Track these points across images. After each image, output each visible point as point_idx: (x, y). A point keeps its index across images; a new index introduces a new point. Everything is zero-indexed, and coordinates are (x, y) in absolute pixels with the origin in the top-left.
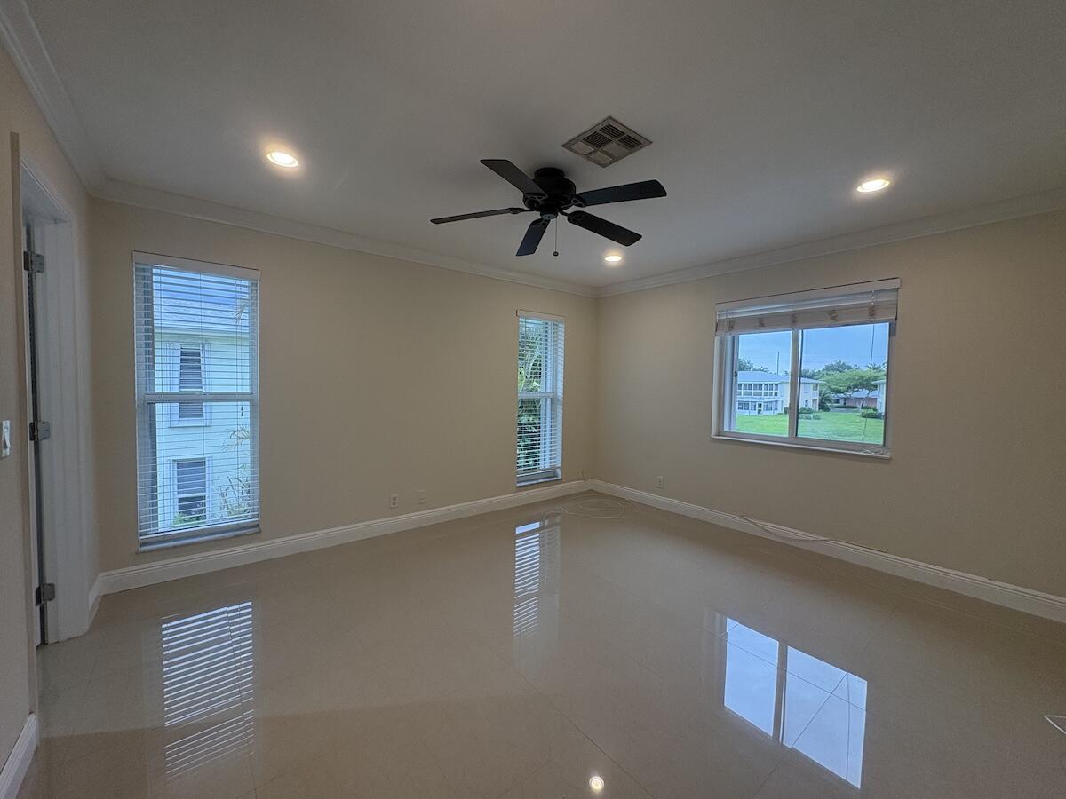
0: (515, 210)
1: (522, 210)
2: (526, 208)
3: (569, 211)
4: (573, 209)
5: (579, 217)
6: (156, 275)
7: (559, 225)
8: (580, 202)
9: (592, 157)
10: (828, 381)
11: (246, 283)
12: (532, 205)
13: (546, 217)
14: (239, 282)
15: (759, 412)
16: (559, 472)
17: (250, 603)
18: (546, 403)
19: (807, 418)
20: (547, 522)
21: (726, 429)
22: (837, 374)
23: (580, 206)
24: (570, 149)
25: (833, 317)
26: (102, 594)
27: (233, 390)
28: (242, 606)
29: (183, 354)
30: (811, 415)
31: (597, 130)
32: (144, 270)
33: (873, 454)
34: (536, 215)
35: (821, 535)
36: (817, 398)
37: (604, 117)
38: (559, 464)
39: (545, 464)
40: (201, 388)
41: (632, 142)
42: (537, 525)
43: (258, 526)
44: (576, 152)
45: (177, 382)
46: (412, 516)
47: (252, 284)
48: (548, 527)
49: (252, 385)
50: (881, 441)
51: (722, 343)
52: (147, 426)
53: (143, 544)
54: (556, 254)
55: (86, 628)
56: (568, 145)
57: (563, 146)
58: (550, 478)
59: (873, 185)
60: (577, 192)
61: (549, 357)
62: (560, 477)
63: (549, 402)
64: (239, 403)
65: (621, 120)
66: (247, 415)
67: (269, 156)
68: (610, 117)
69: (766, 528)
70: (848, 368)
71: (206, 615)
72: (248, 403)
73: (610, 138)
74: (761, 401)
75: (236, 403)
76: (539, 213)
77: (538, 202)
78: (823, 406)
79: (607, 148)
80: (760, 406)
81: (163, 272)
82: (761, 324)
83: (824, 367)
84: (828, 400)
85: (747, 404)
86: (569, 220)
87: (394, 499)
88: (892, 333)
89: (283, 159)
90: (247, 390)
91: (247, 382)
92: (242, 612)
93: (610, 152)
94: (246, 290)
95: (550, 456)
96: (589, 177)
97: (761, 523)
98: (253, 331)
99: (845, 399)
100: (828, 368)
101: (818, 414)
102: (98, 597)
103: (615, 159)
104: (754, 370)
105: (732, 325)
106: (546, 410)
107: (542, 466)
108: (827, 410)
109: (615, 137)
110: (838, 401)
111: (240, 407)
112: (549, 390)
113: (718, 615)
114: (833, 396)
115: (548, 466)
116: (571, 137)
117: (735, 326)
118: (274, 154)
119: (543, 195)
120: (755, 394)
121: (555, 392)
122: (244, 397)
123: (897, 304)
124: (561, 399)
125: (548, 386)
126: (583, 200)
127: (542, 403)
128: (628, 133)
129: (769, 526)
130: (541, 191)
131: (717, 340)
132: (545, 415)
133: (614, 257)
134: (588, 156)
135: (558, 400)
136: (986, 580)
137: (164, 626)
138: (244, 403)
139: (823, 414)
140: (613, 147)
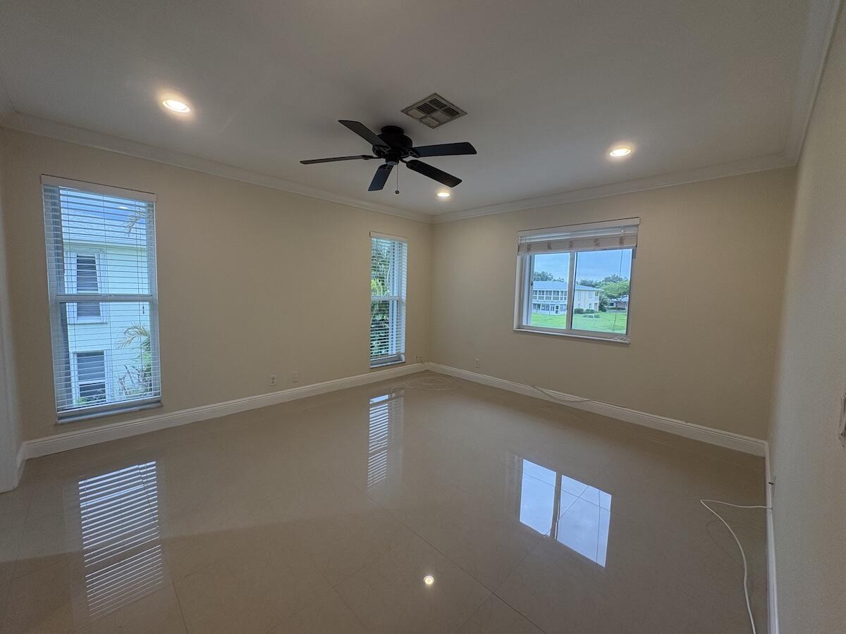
0: (366, 157)
1: (371, 157)
2: (375, 156)
3: (408, 159)
4: (410, 158)
5: (415, 165)
6: (63, 195)
7: (400, 170)
8: (415, 154)
9: (423, 120)
10: (606, 289)
11: (144, 204)
12: (380, 154)
13: (390, 163)
14: (137, 203)
15: (557, 312)
16: (403, 357)
17: (154, 463)
18: (393, 304)
19: (590, 317)
20: (394, 395)
21: (524, 324)
22: (612, 284)
23: (416, 157)
24: (407, 114)
25: (597, 243)
26: (26, 458)
27: (135, 292)
28: (148, 464)
29: (78, 261)
30: (593, 315)
31: (427, 101)
32: (51, 191)
33: (619, 341)
34: (383, 161)
35: (586, 398)
36: (598, 302)
37: (432, 93)
38: (403, 351)
39: (393, 351)
40: (97, 290)
41: (453, 112)
42: (386, 397)
43: (159, 401)
44: (411, 116)
45: (75, 285)
46: (287, 391)
47: (149, 205)
48: (394, 398)
49: (151, 288)
50: (624, 332)
51: (522, 260)
52: (60, 322)
53: (60, 418)
54: (397, 192)
55: (16, 484)
56: (406, 111)
57: (402, 111)
58: (397, 361)
59: (620, 152)
60: (413, 146)
61: (395, 269)
62: (404, 360)
63: (395, 304)
64: (141, 303)
65: (444, 97)
66: (147, 313)
67: (164, 103)
68: (436, 94)
69: (550, 394)
70: (620, 279)
71: (118, 472)
72: (148, 303)
73: (437, 108)
74: (558, 304)
75: (138, 303)
76: (385, 160)
77: (384, 153)
78: (602, 308)
79: (436, 115)
80: (557, 307)
81: (69, 193)
82: (549, 247)
83: (603, 279)
84: (606, 303)
85: (548, 306)
86: (407, 166)
87: (274, 378)
88: (634, 257)
89: (176, 105)
90: (146, 292)
91: (146, 286)
92: (148, 469)
93: (436, 118)
94: (144, 210)
95: (397, 345)
96: (422, 136)
97: (546, 391)
98: (149, 244)
99: (617, 303)
100: (607, 280)
101: (598, 314)
102: (23, 461)
103: (441, 124)
104: (554, 280)
105: (529, 247)
106: (393, 309)
107: (390, 353)
108: (604, 311)
109: (441, 108)
110: (612, 304)
111: (141, 307)
112: (395, 295)
113: (516, 457)
114: (609, 301)
115: (394, 352)
116: (409, 105)
117: (531, 249)
118: (168, 101)
119: (388, 148)
120: (554, 298)
121: (400, 296)
122: (145, 298)
123: (637, 236)
124: (404, 301)
125: (395, 291)
126: (417, 153)
127: (391, 304)
128: (449, 105)
129: (551, 392)
130: (385, 144)
131: (519, 258)
132: (393, 313)
133: (444, 193)
134: (421, 120)
135: (403, 302)
136: (684, 423)
137: (80, 483)
138: (145, 303)
139: (601, 314)
140: (439, 114)
